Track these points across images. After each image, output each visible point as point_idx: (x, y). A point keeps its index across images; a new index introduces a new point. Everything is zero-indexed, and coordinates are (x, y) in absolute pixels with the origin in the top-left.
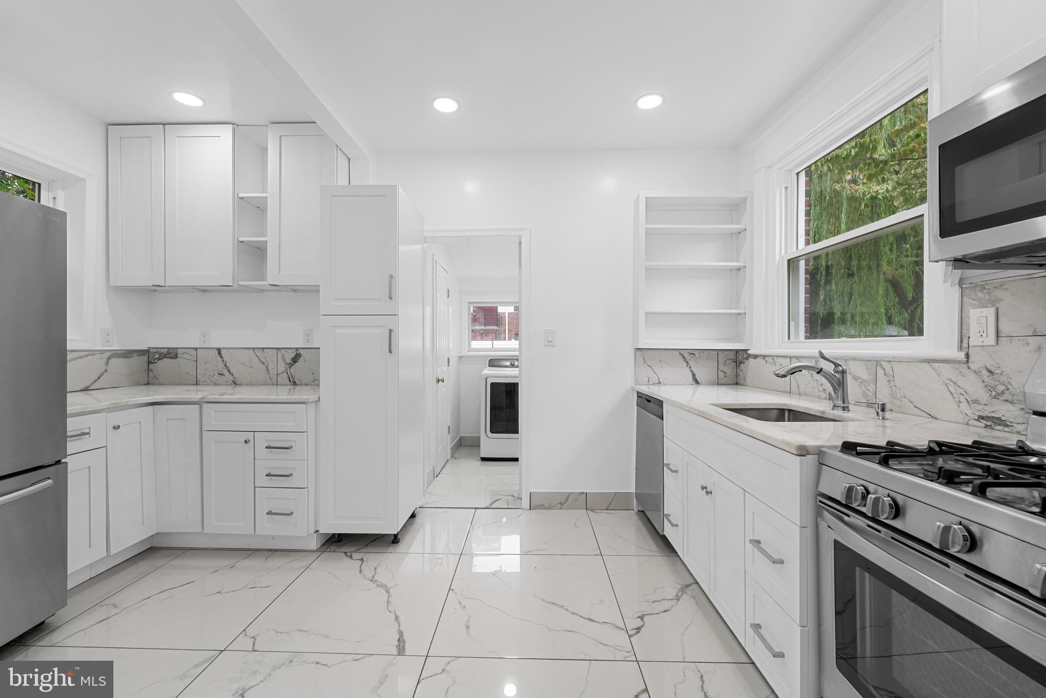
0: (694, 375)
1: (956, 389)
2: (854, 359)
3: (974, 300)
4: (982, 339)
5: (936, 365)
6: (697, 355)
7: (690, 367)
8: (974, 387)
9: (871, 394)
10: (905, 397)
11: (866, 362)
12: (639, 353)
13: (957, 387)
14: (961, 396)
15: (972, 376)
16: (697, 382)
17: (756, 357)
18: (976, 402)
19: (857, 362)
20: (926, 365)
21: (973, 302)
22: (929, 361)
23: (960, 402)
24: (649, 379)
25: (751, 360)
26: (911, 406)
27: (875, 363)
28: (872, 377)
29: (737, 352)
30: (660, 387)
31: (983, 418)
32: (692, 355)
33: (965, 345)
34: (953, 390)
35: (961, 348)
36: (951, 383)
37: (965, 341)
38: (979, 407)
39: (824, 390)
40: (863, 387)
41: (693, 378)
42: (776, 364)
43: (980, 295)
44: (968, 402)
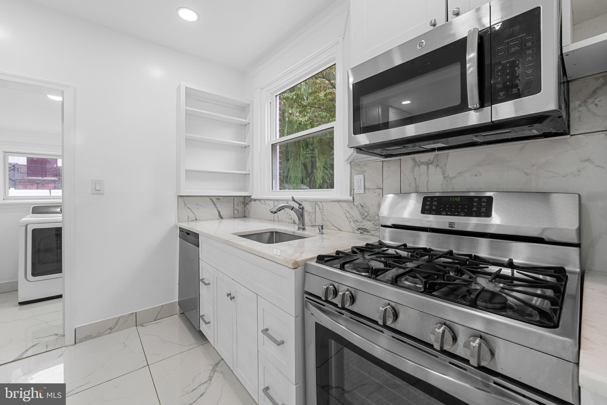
0: (219, 213)
1: (349, 215)
2: (305, 201)
3: (355, 171)
4: (359, 190)
5: (341, 203)
6: (221, 200)
7: (217, 208)
8: (356, 214)
9: (313, 220)
10: (328, 220)
11: (311, 203)
12: (180, 199)
13: (350, 215)
14: (351, 219)
15: (355, 208)
16: (221, 217)
17: (255, 200)
18: (357, 221)
19: (307, 202)
20: (337, 203)
21: (355, 172)
22: (338, 201)
23: (351, 222)
24: (188, 217)
25: (253, 202)
26: (331, 225)
27: (315, 203)
28: (313, 210)
29: (244, 197)
30: (196, 222)
31: (359, 229)
32: (218, 200)
33: (352, 193)
34: (348, 216)
35: (351, 195)
36: (347, 212)
37: (352, 191)
38: (358, 224)
39: (291, 218)
40: (309, 216)
41: (219, 214)
42: (267, 204)
43: (358, 168)
44: (354, 221)
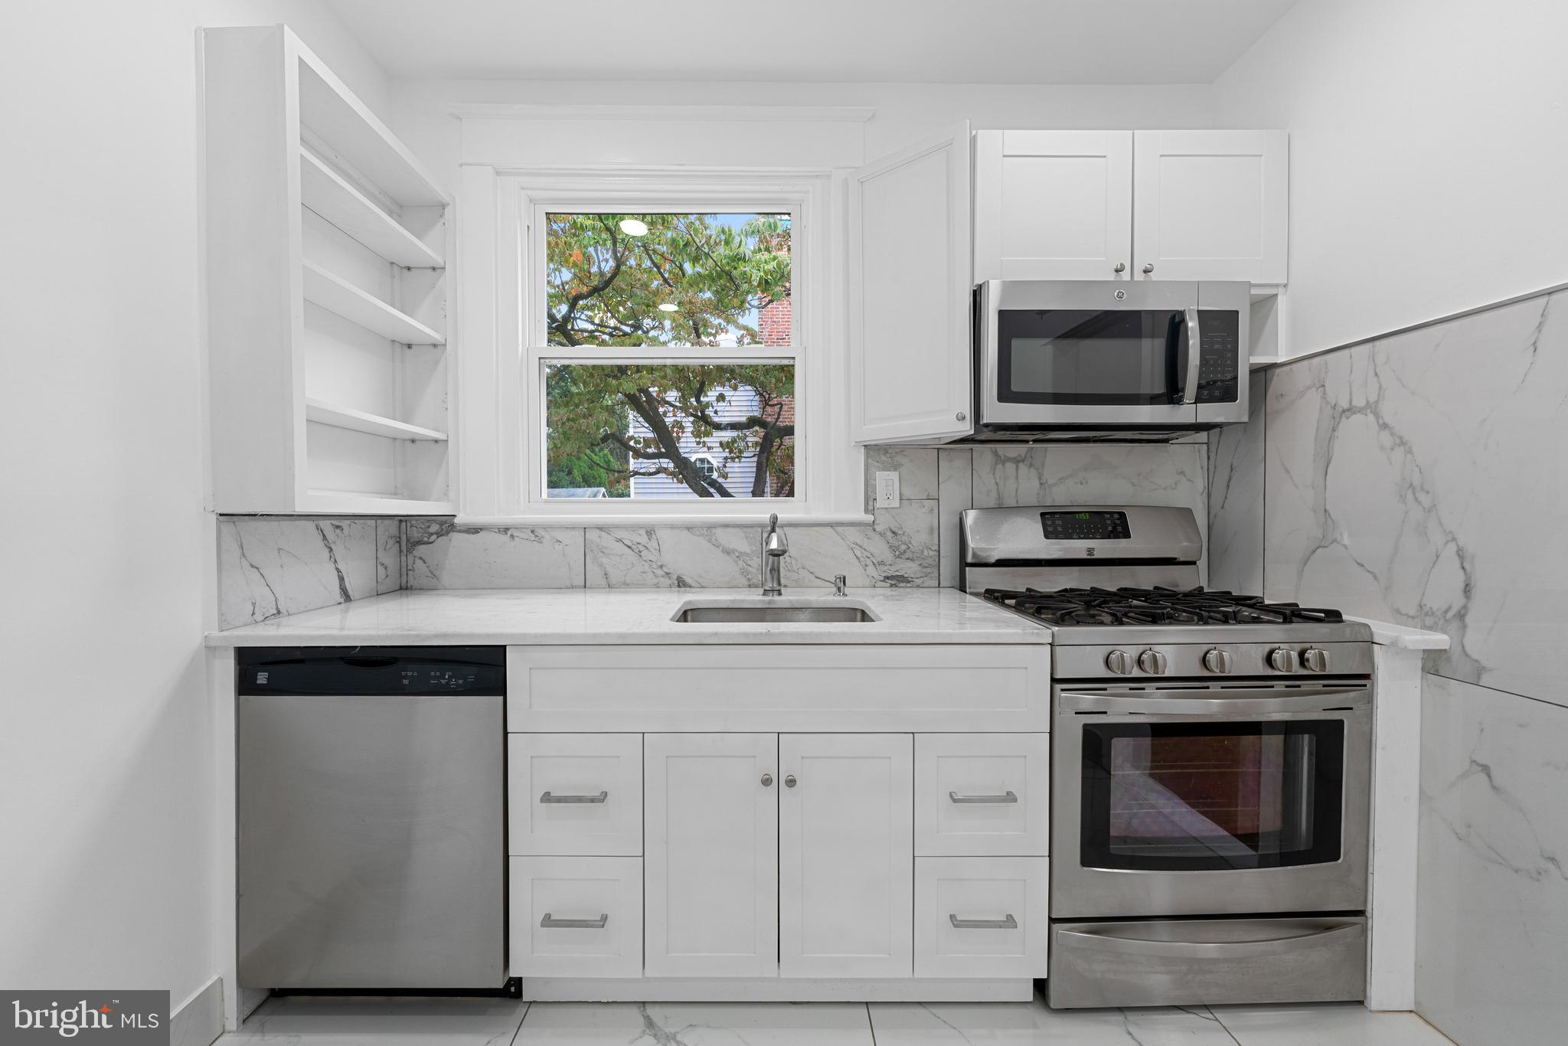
0: (341, 579)
1: (862, 553)
3: (878, 462)
4: (888, 501)
5: (840, 529)
6: (346, 531)
7: (335, 560)
8: (879, 549)
9: (754, 571)
10: (804, 568)
11: (745, 530)
12: (228, 528)
13: (863, 551)
14: (867, 559)
15: (877, 538)
16: (347, 597)
17: (474, 530)
18: (882, 563)
19: (729, 530)
20: (829, 530)
21: (878, 464)
22: (831, 525)
23: (866, 566)
24: (254, 604)
26: (812, 577)
27: (760, 530)
28: (755, 548)
29: (401, 521)
31: (888, 578)
32: (338, 531)
33: (871, 508)
34: (859, 554)
35: (866, 511)
36: (857, 547)
37: (871, 503)
38: (885, 568)
39: (667, 574)
40: (741, 563)
41: (340, 585)
42: (544, 540)
43: (883, 458)
44: (874, 564)
